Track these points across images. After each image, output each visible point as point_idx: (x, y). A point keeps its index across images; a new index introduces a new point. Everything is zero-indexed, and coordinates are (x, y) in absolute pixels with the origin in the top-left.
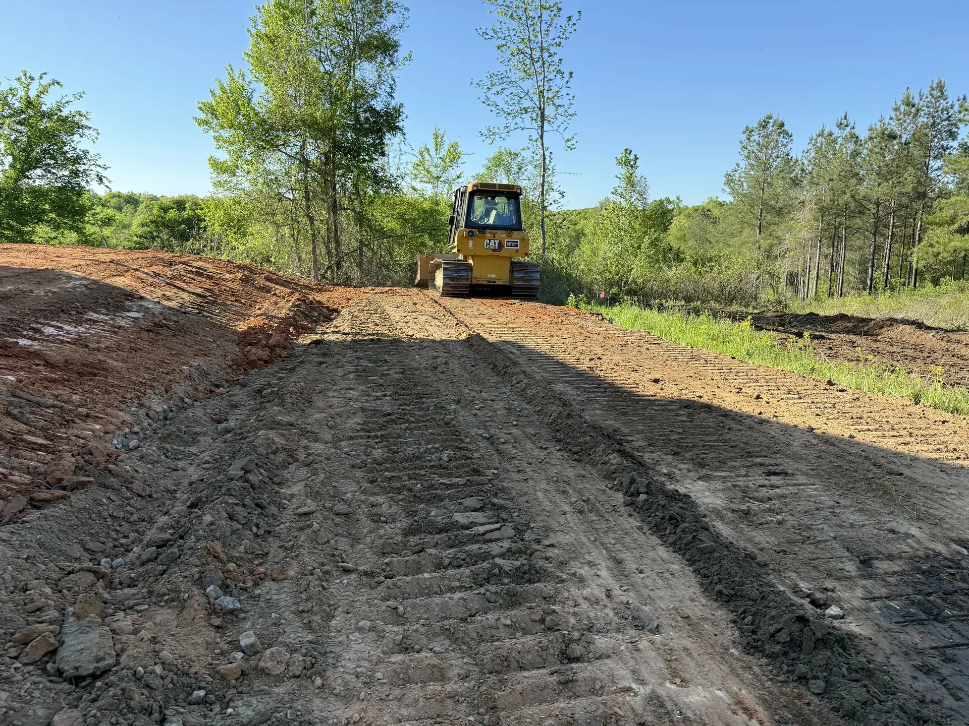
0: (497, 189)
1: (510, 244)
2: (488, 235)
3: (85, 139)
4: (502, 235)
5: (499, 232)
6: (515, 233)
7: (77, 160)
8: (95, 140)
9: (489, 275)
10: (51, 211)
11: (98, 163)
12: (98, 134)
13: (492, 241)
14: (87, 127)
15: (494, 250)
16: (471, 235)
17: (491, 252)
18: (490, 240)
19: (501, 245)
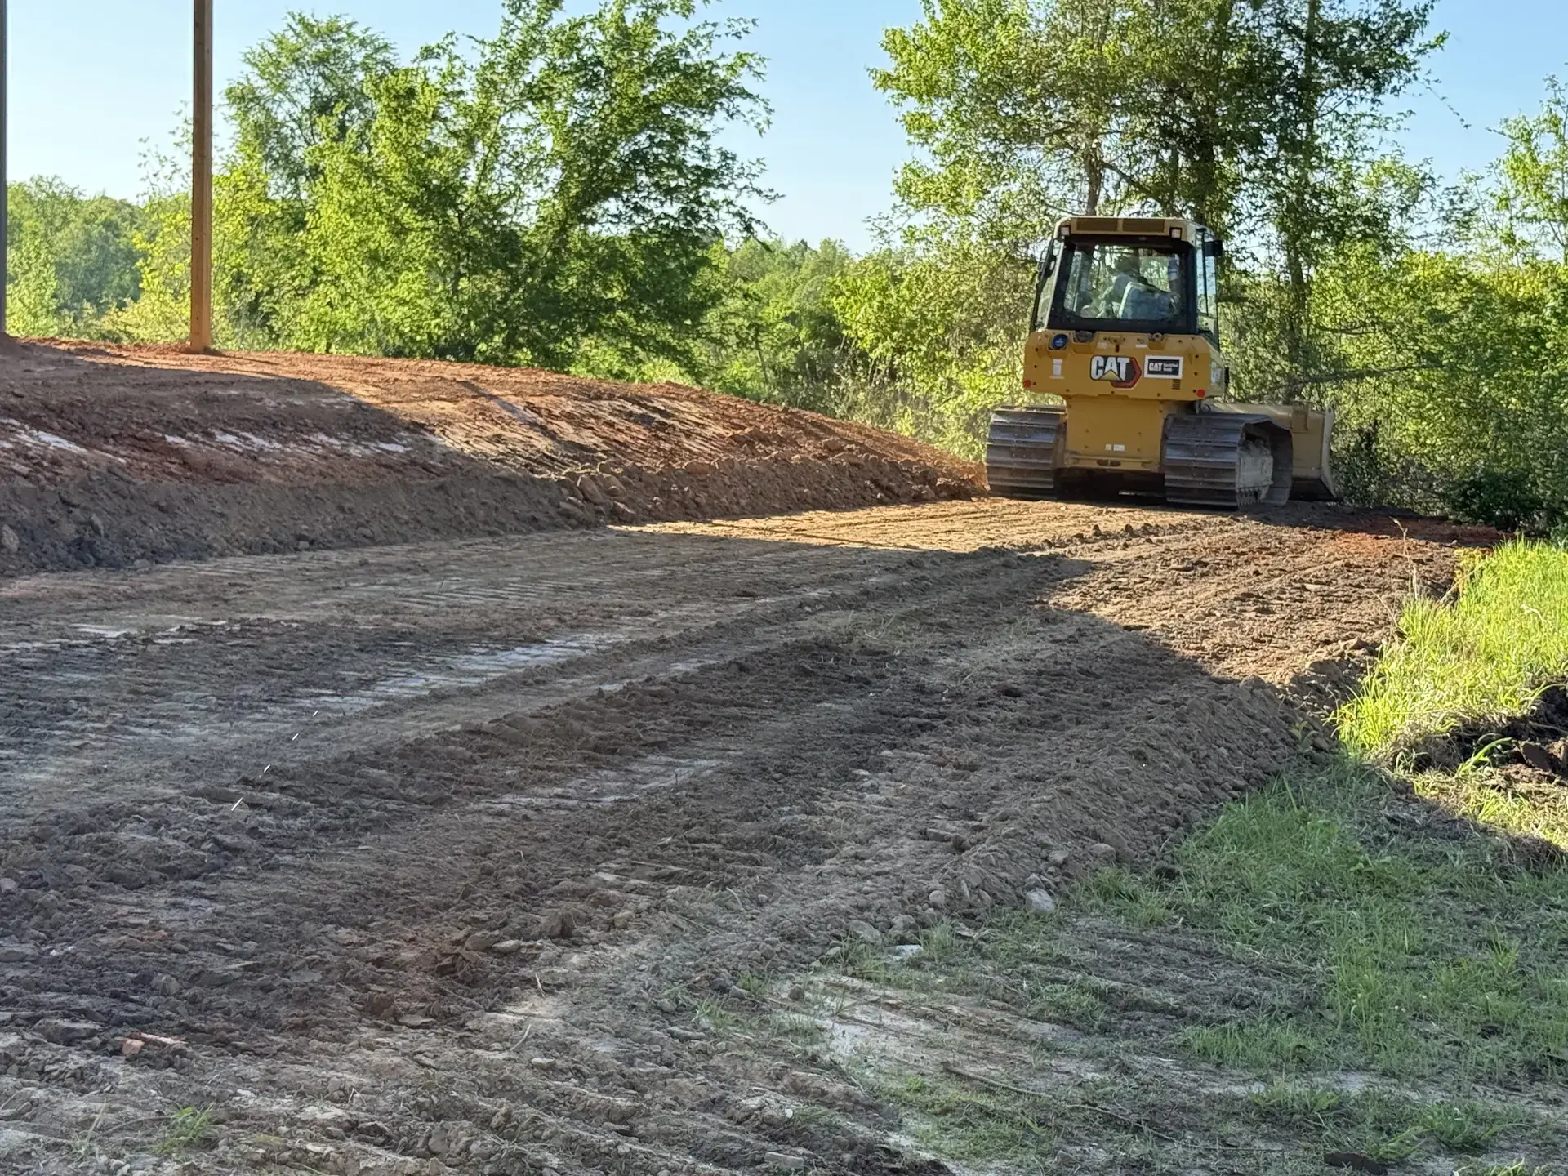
0: (1120, 232)
1: (1158, 367)
2: (1103, 345)
3: (739, 121)
4: (1136, 343)
5: (1131, 337)
6: (1172, 340)
7: (705, 176)
8: (764, 126)
9: (1108, 447)
10: (623, 305)
11: (757, 183)
12: (770, 111)
13: (1111, 360)
14: (744, 94)
15: (1117, 383)
16: (1057, 345)
17: (1108, 388)
18: (1106, 358)
19: (1134, 370)
